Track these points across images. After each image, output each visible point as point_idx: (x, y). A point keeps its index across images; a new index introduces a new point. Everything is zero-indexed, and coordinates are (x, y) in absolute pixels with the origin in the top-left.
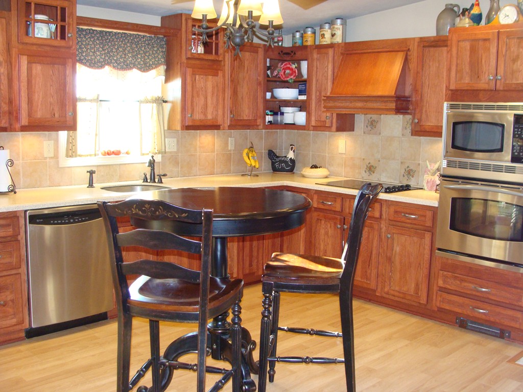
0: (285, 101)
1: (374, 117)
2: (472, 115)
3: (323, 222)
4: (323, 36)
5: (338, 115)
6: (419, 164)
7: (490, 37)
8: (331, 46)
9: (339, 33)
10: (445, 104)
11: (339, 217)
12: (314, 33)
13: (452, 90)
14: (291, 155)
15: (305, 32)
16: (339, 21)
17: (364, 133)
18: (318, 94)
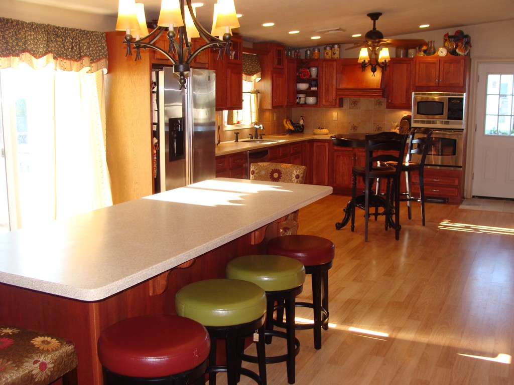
0: (301, 91)
1: (356, 99)
2: (428, 98)
3: (341, 157)
4: (327, 54)
5: (339, 98)
6: (384, 124)
7: (436, 62)
8: (333, 60)
9: (337, 52)
10: (413, 93)
11: (352, 153)
12: (319, 51)
13: (416, 86)
14: (301, 122)
15: (314, 51)
16: (336, 46)
17: (350, 108)
18: (326, 87)
